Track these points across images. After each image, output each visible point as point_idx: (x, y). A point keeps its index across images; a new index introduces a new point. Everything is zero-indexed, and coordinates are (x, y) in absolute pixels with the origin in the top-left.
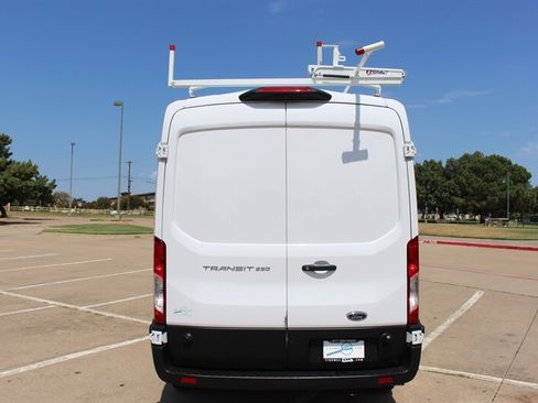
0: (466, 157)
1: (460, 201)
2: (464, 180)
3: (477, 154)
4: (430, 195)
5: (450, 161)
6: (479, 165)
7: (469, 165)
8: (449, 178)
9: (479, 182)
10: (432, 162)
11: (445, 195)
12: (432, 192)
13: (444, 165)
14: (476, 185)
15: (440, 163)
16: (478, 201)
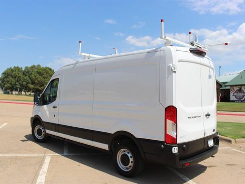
0: (33, 67)
1: (31, 86)
2: (34, 77)
3: (39, 66)
4: (17, 83)
5: (26, 68)
6: (40, 71)
7: (35, 70)
8: (26, 76)
9: (40, 78)
10: (18, 67)
11: (24, 83)
12: (18, 82)
13: (23, 69)
14: (39, 79)
15: (21, 68)
16: (40, 87)
